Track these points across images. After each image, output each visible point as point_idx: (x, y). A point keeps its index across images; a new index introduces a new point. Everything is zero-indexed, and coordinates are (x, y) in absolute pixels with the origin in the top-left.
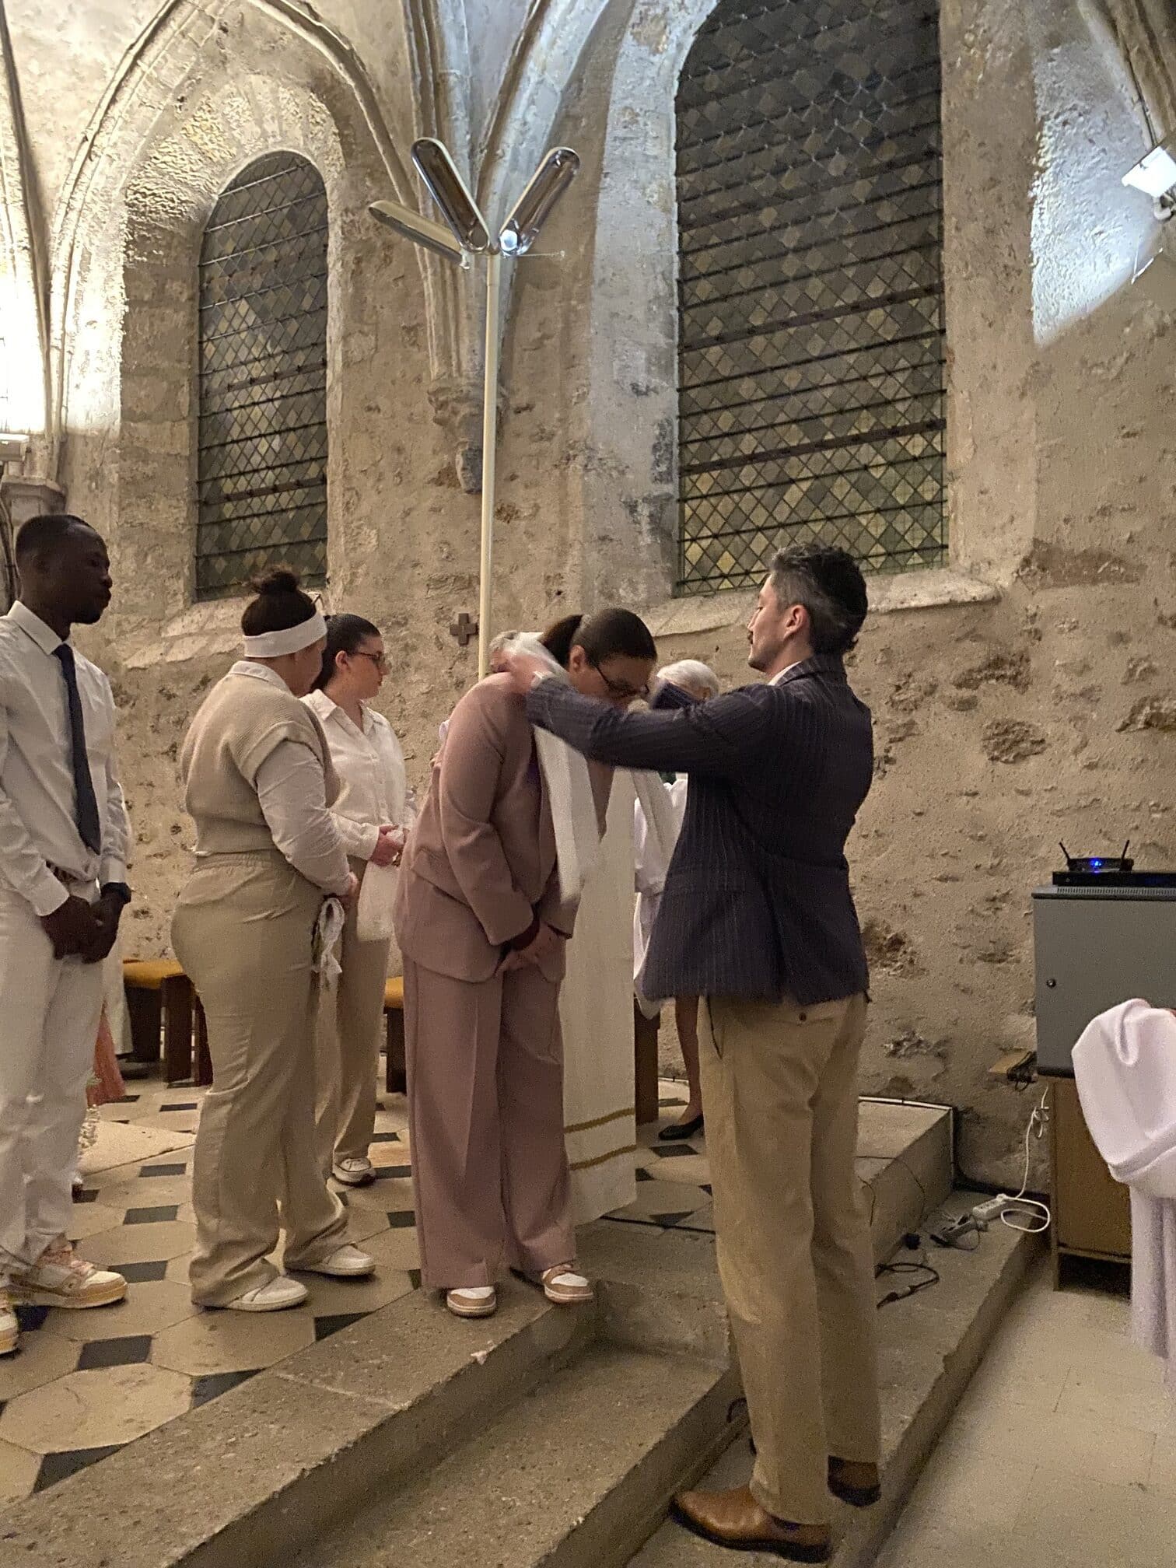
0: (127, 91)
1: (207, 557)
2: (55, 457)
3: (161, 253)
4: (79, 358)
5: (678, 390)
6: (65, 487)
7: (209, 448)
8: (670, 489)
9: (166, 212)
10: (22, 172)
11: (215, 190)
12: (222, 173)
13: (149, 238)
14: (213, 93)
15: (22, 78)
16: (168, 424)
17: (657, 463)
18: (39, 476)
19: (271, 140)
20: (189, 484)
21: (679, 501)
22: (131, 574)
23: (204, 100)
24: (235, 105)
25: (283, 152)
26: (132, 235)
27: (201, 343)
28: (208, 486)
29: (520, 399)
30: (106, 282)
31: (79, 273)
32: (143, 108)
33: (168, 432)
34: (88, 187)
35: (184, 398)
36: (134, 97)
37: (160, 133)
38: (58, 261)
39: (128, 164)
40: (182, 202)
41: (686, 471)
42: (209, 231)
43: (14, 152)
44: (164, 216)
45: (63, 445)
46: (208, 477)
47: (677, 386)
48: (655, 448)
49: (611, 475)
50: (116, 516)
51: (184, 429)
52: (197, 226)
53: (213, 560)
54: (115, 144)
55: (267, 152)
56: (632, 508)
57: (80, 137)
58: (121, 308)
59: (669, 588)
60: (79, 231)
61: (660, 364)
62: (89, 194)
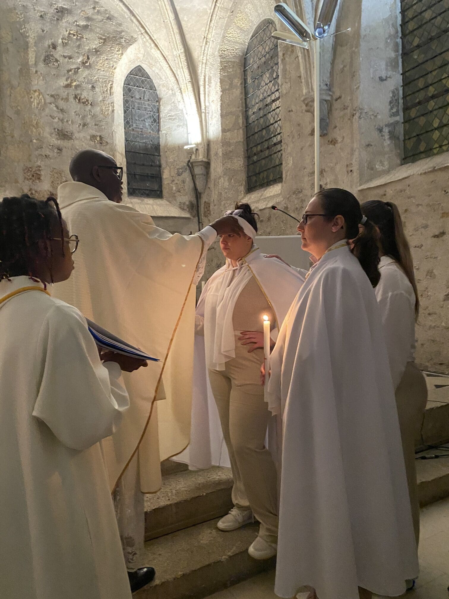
0: (214, 15)
1: (250, 176)
2: (206, 150)
3: (231, 70)
4: (210, 114)
5: (401, 74)
6: (209, 159)
7: (249, 137)
8: (400, 118)
9: (232, 55)
10: (186, 56)
11: (246, 41)
12: (248, 35)
13: (227, 66)
14: (241, 6)
15: (183, 23)
16: (236, 131)
17: (392, 108)
18: (201, 157)
19: (261, 16)
20: (244, 152)
21: (403, 123)
22: (227, 187)
23: (239, 9)
24: (248, 7)
25: (265, 19)
26: (222, 66)
27: (245, 99)
28: (249, 151)
29: (337, 94)
30: (216, 85)
31: (208, 85)
32: (221, 19)
33: (236, 134)
34: (207, 54)
35: (240, 121)
36: (217, 17)
37: (228, 26)
38: (201, 83)
39: (219, 41)
40: (236, 49)
41: (406, 109)
42: (245, 57)
43: (182, 51)
44: (231, 56)
45: (208, 145)
46: (249, 147)
47: (401, 72)
48: (391, 102)
49: (371, 118)
50: (222, 167)
51: (241, 131)
52: (242, 56)
53: (252, 178)
54: (214, 36)
55: (261, 21)
56: (380, 130)
57: (203, 37)
58: (220, 93)
59: (399, 162)
60: (206, 70)
61: (393, 64)
62: (208, 56)
